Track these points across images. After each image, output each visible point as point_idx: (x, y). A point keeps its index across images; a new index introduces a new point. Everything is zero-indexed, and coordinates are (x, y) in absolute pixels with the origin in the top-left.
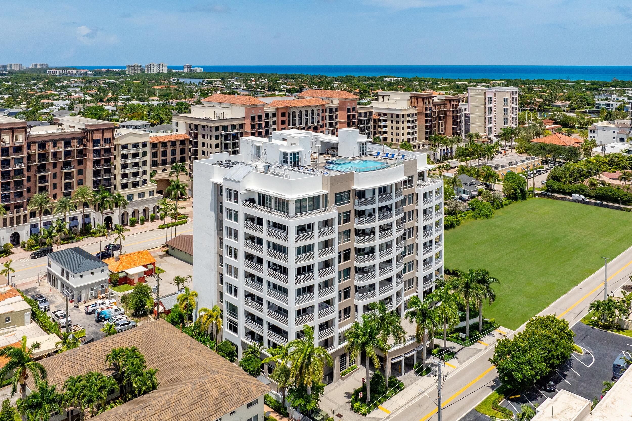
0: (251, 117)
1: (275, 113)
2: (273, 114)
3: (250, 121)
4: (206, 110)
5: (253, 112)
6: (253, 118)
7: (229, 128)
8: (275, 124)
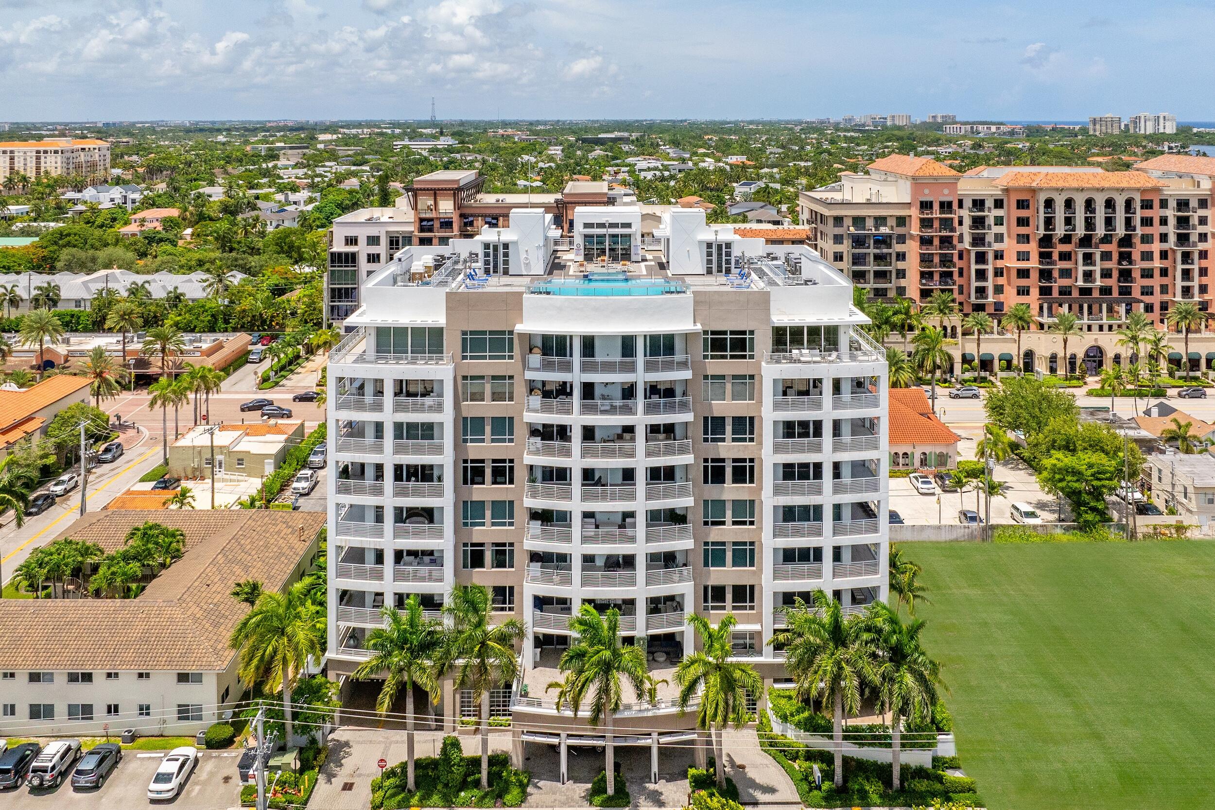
0: (922, 203)
1: (1002, 201)
2: (996, 201)
3: (918, 211)
4: (854, 186)
5: (926, 191)
6: (926, 206)
7: (870, 223)
8: (1002, 224)
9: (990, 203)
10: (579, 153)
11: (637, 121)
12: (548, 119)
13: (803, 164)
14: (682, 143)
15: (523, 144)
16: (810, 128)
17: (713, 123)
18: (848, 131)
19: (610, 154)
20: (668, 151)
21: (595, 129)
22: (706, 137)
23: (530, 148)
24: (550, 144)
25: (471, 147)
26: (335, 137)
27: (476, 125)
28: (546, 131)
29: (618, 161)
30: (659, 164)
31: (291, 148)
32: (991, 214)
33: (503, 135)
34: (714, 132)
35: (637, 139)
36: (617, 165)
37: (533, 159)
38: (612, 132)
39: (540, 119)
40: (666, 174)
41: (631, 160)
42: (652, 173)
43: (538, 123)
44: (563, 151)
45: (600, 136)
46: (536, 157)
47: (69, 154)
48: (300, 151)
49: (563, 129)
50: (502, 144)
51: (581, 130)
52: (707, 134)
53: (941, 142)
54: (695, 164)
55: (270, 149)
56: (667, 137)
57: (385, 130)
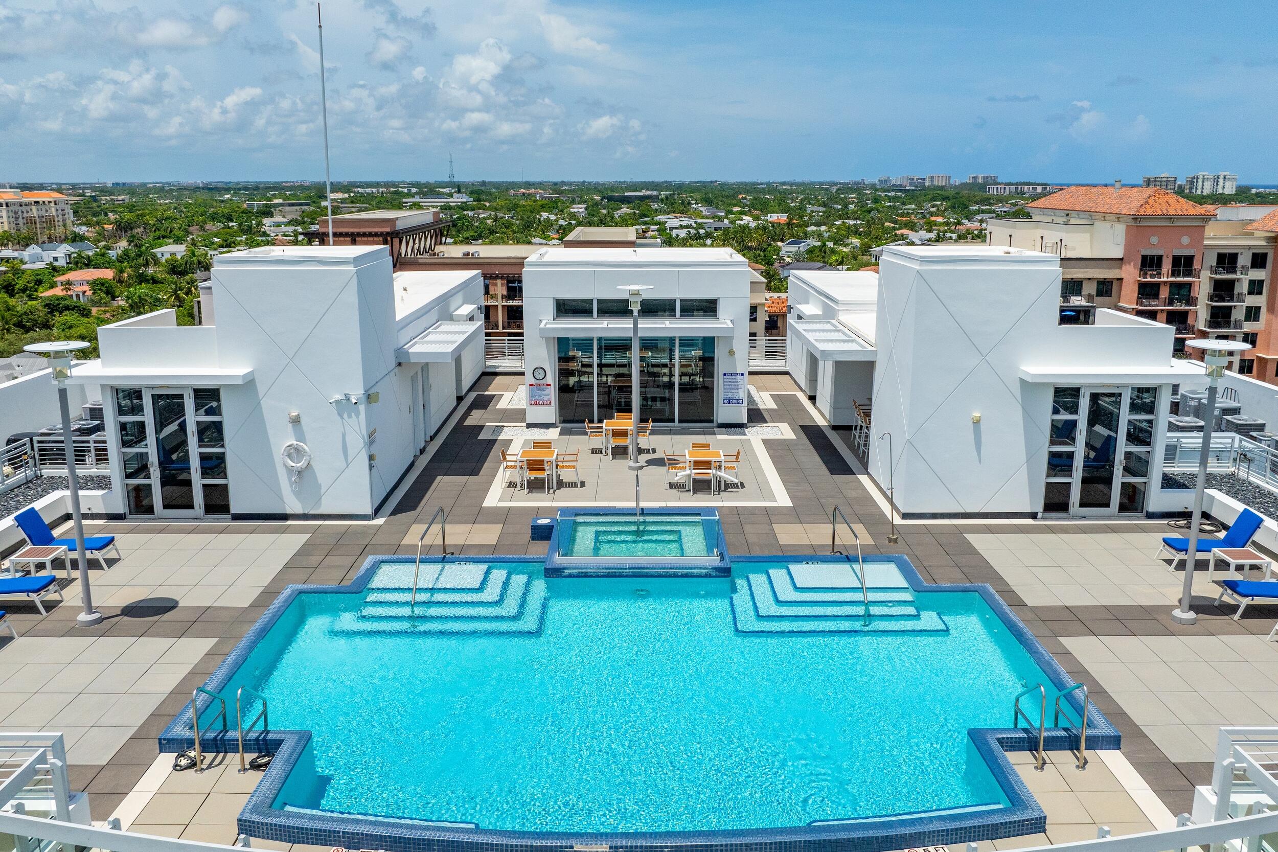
0: (1144, 258)
2: (1255, 256)
3: (1136, 272)
4: (1015, 233)
5: (1154, 240)
6: (1150, 263)
8: (1260, 293)
9: (1244, 260)
10: (604, 211)
11: (666, 182)
12: (573, 180)
13: (852, 222)
14: (715, 201)
15: (544, 202)
16: (846, 188)
17: (746, 184)
18: (888, 191)
19: (637, 212)
20: (701, 209)
21: (622, 188)
22: (740, 196)
23: (551, 205)
24: (573, 202)
25: (488, 204)
26: (346, 195)
27: (498, 185)
28: (570, 190)
29: (647, 219)
30: (692, 222)
31: (290, 205)
32: (1243, 279)
33: (524, 194)
34: (748, 192)
35: (667, 198)
36: (645, 223)
37: (553, 217)
38: (640, 191)
39: (566, 180)
40: (702, 231)
41: (661, 218)
42: (685, 230)
43: (563, 183)
44: (586, 209)
45: (627, 194)
46: (556, 215)
47: (17, 208)
48: (298, 208)
49: (589, 189)
50: (522, 202)
51: (607, 189)
52: (741, 193)
53: (991, 201)
54: (732, 222)
55: (266, 206)
56: (698, 196)
57: (400, 189)
